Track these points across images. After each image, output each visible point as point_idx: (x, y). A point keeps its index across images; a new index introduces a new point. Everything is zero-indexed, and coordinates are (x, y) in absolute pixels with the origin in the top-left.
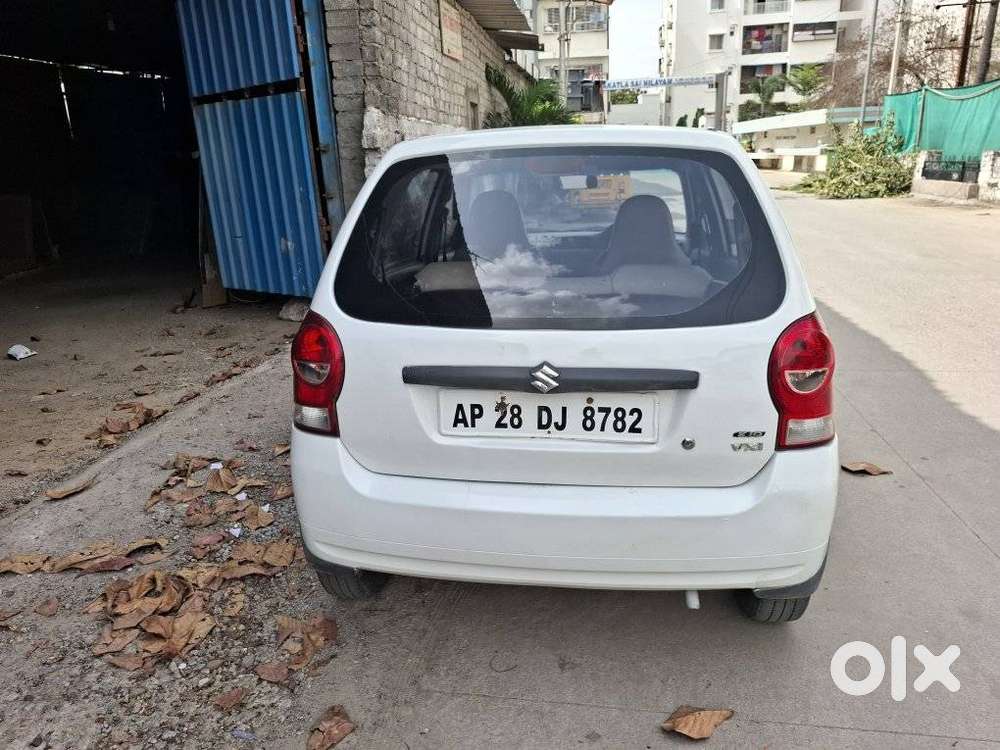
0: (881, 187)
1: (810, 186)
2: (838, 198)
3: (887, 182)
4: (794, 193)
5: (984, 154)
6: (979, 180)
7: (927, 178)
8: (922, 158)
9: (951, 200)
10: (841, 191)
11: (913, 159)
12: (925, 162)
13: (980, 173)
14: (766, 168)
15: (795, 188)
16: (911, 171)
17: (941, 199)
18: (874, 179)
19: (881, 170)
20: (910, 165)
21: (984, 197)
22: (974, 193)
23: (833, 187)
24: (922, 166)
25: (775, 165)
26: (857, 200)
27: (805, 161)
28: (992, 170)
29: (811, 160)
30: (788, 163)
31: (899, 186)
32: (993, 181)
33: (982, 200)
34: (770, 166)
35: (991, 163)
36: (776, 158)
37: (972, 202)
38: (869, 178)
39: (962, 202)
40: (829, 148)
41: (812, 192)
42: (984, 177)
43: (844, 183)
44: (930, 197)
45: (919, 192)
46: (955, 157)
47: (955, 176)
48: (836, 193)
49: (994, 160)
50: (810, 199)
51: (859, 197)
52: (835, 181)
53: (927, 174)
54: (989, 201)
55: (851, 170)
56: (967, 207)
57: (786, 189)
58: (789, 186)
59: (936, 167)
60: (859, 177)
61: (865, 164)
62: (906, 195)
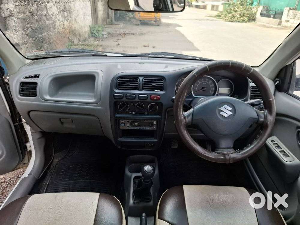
0: (246, 19)
1: (220, 16)
2: (232, 22)
3: (248, 17)
4: (215, 19)
5: (285, 8)
6: (282, 18)
7: (262, 16)
8: (261, 8)
9: (272, 25)
10: (232, 19)
11: (257, 9)
12: (262, 10)
13: (283, 16)
14: (202, 8)
15: (215, 17)
16: (255, 13)
17: (267, 25)
18: (244, 15)
19: (246, 12)
20: (256, 11)
21: (283, 25)
22: (280, 24)
23: (230, 17)
24: (260, 11)
25: (204, 7)
26: (238, 23)
27: (215, 7)
28: (288, 15)
29: (217, 6)
30: (209, 7)
31: (252, 19)
32: (288, 20)
33: (283, 26)
34: (203, 8)
35: (287, 12)
36: (205, 5)
37: (279, 26)
38: (242, 15)
39: (276, 26)
40: (225, 3)
41: (221, 18)
42: (284, 18)
43: (233, 16)
44: (263, 24)
45: (259, 21)
46: (272, 9)
47: (272, 16)
48: (231, 20)
49: (289, 11)
50: (221, 21)
51: (239, 22)
52: (230, 15)
53: (262, 15)
54: (285, 27)
55: (236, 11)
56: (277, 28)
57: (212, 17)
58: (212, 16)
59: (265, 12)
60: (239, 14)
61: (240, 10)
62: (254, 22)
